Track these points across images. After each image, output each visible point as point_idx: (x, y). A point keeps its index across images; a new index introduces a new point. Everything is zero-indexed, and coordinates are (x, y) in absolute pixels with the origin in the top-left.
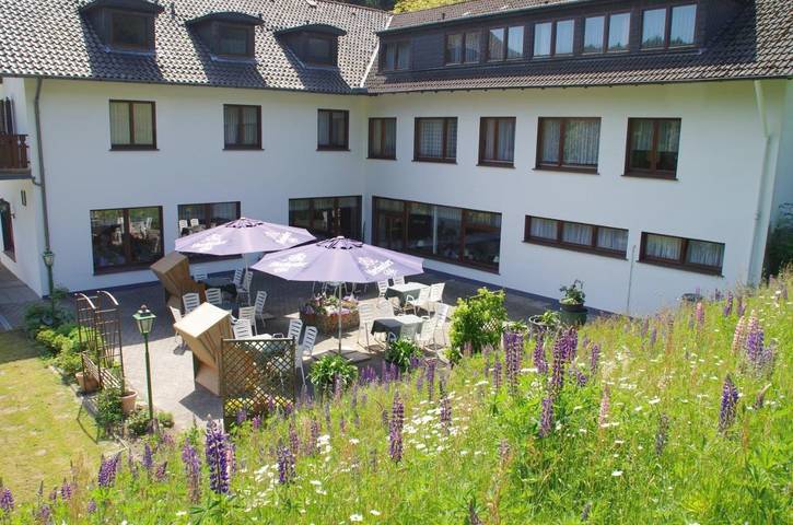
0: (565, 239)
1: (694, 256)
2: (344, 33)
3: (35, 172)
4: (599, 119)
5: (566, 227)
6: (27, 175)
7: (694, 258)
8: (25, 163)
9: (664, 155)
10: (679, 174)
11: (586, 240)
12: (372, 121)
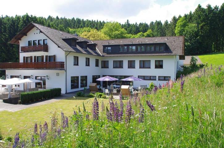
0: (145, 79)
1: (166, 78)
2: (97, 45)
3: (65, 69)
4: (150, 60)
5: (145, 77)
6: (64, 70)
7: (166, 79)
8: (64, 67)
9: (160, 65)
10: (163, 67)
11: (149, 79)
12: (102, 61)
